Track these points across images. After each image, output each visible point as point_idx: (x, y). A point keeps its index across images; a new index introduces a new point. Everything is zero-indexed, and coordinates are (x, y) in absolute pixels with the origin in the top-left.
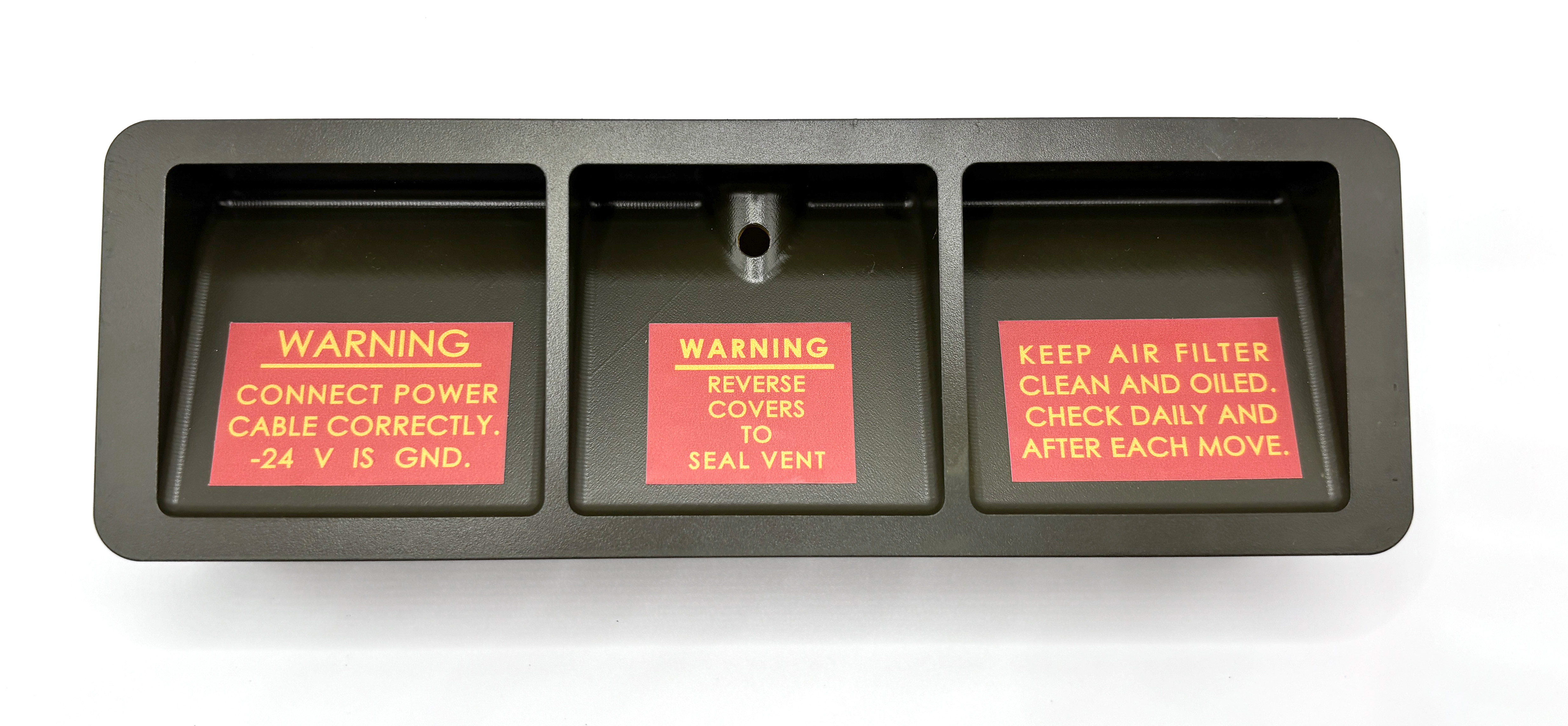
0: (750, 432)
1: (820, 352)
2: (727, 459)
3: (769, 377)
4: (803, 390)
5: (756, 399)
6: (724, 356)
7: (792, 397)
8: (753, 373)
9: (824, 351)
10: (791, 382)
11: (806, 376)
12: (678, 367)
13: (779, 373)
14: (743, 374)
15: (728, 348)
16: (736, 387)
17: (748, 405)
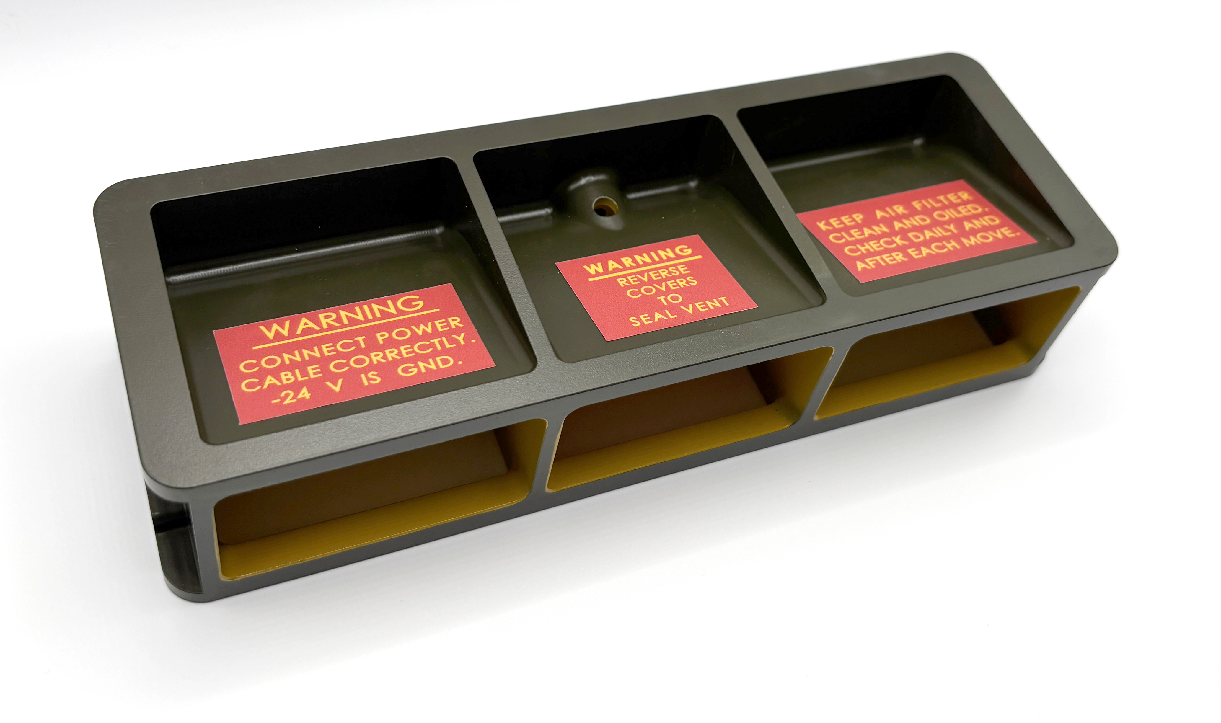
0: (666, 299)
1: (687, 252)
2: (657, 316)
3: (660, 271)
4: (688, 272)
5: (659, 283)
6: (620, 267)
7: (682, 276)
8: (648, 271)
9: (689, 251)
10: (677, 270)
11: (686, 264)
12: (590, 280)
13: (667, 267)
14: (642, 273)
15: (621, 263)
16: (639, 280)
17: (655, 287)
